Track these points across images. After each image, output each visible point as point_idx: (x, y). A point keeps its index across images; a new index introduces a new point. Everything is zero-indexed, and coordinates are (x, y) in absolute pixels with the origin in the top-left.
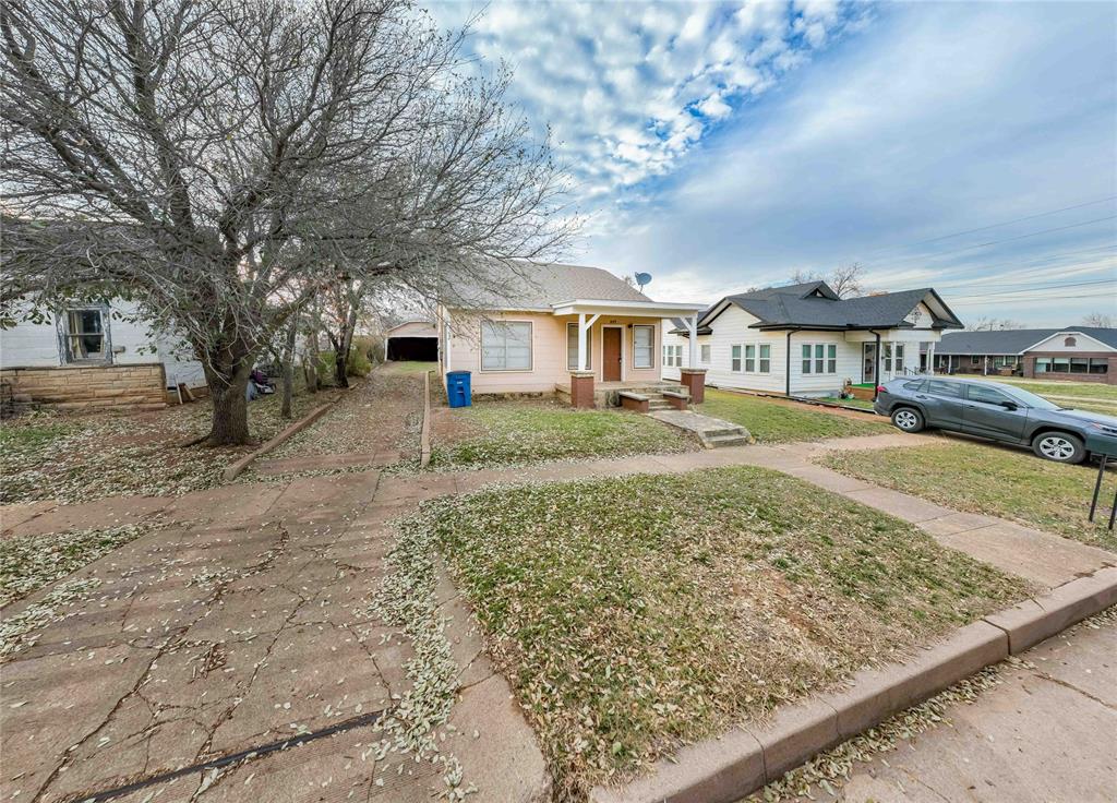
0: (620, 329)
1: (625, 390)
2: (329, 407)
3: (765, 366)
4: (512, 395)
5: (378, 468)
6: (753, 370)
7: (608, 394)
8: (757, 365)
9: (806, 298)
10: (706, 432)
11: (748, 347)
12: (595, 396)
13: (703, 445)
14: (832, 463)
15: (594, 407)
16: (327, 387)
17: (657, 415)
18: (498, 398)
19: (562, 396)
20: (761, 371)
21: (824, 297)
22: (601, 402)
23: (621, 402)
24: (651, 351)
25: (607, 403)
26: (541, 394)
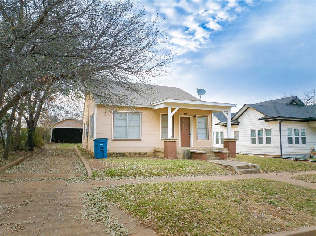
0: (189, 118)
1: (193, 149)
2: (26, 158)
3: (269, 141)
4: (130, 153)
5: (65, 179)
6: (262, 144)
7: (184, 151)
8: (264, 141)
9: (288, 105)
10: (237, 166)
11: (259, 131)
12: (177, 152)
13: (236, 173)
14: (301, 178)
15: (176, 158)
16: (22, 150)
17: (211, 161)
18: (122, 155)
19: (158, 154)
20: (267, 144)
21: (297, 104)
22: (180, 155)
23: (192, 155)
24: (207, 130)
25: (184, 156)
26: (146, 153)
